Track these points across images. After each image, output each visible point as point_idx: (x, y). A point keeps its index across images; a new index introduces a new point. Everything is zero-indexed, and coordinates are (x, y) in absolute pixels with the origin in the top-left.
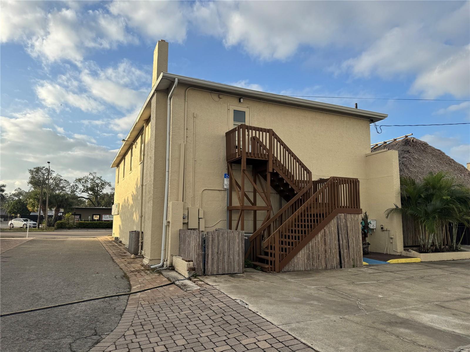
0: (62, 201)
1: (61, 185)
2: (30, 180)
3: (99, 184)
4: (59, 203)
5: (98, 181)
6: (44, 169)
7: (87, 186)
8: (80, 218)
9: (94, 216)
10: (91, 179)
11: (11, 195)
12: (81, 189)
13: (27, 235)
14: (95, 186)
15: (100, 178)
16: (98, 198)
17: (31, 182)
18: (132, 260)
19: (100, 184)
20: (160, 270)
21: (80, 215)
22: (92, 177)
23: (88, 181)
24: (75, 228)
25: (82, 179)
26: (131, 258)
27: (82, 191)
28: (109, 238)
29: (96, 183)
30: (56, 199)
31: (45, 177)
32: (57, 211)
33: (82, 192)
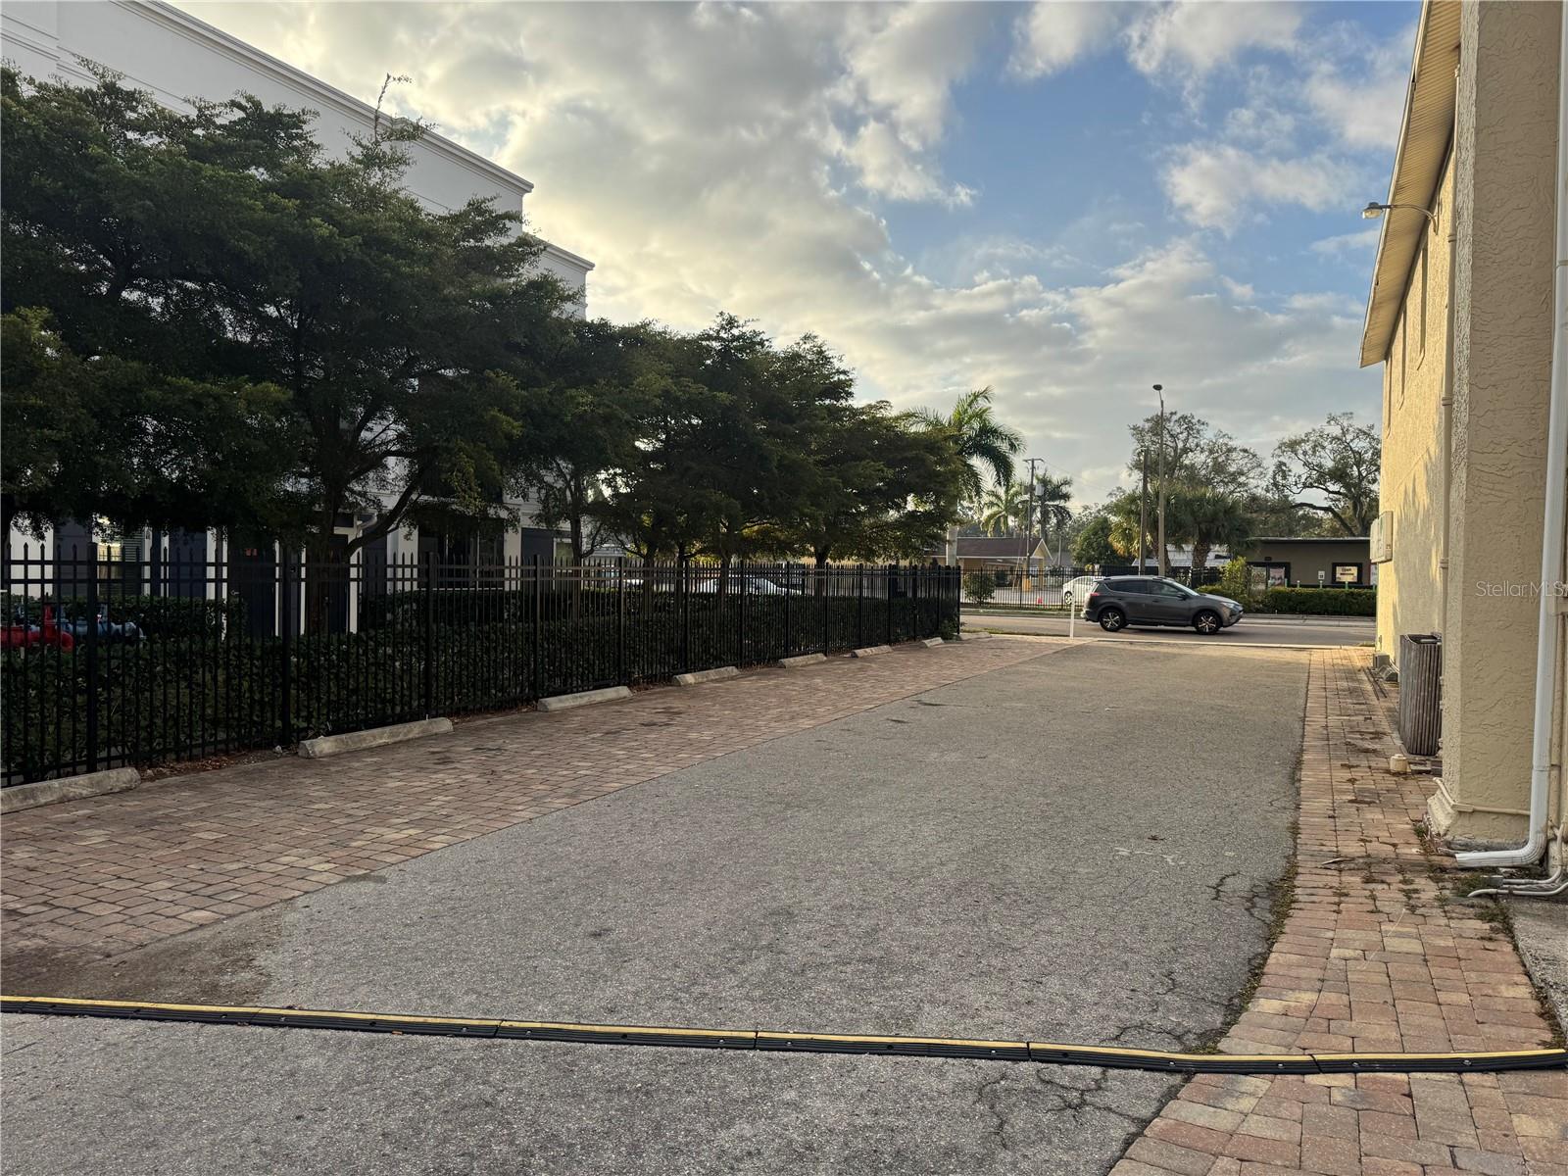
0: (1214, 519)
1: (1232, 469)
2: (1136, 458)
3: (1366, 452)
4: (1203, 526)
5: (1361, 444)
6: (1175, 418)
7: (1320, 466)
8: (1287, 575)
9: (1339, 570)
10: (1334, 438)
11: (1099, 511)
12: (1300, 476)
13: (1072, 626)
14: (1351, 461)
15: (1365, 429)
16: (1362, 505)
17: (1137, 466)
18: (1390, 782)
19: (1370, 454)
20: (1511, 894)
21: (1287, 566)
22: (1336, 431)
23: (1324, 448)
24: (1258, 611)
25: (1303, 441)
26: (1388, 771)
27: (1304, 484)
28: (1357, 656)
29: (1353, 452)
30: (1193, 513)
31: (1180, 445)
32: (1200, 553)
33: (1305, 486)
